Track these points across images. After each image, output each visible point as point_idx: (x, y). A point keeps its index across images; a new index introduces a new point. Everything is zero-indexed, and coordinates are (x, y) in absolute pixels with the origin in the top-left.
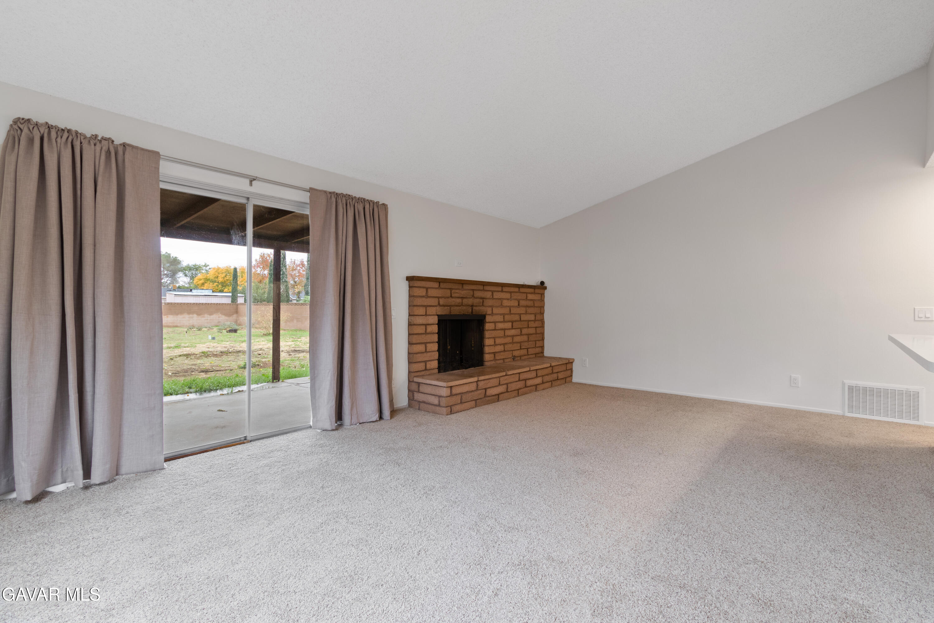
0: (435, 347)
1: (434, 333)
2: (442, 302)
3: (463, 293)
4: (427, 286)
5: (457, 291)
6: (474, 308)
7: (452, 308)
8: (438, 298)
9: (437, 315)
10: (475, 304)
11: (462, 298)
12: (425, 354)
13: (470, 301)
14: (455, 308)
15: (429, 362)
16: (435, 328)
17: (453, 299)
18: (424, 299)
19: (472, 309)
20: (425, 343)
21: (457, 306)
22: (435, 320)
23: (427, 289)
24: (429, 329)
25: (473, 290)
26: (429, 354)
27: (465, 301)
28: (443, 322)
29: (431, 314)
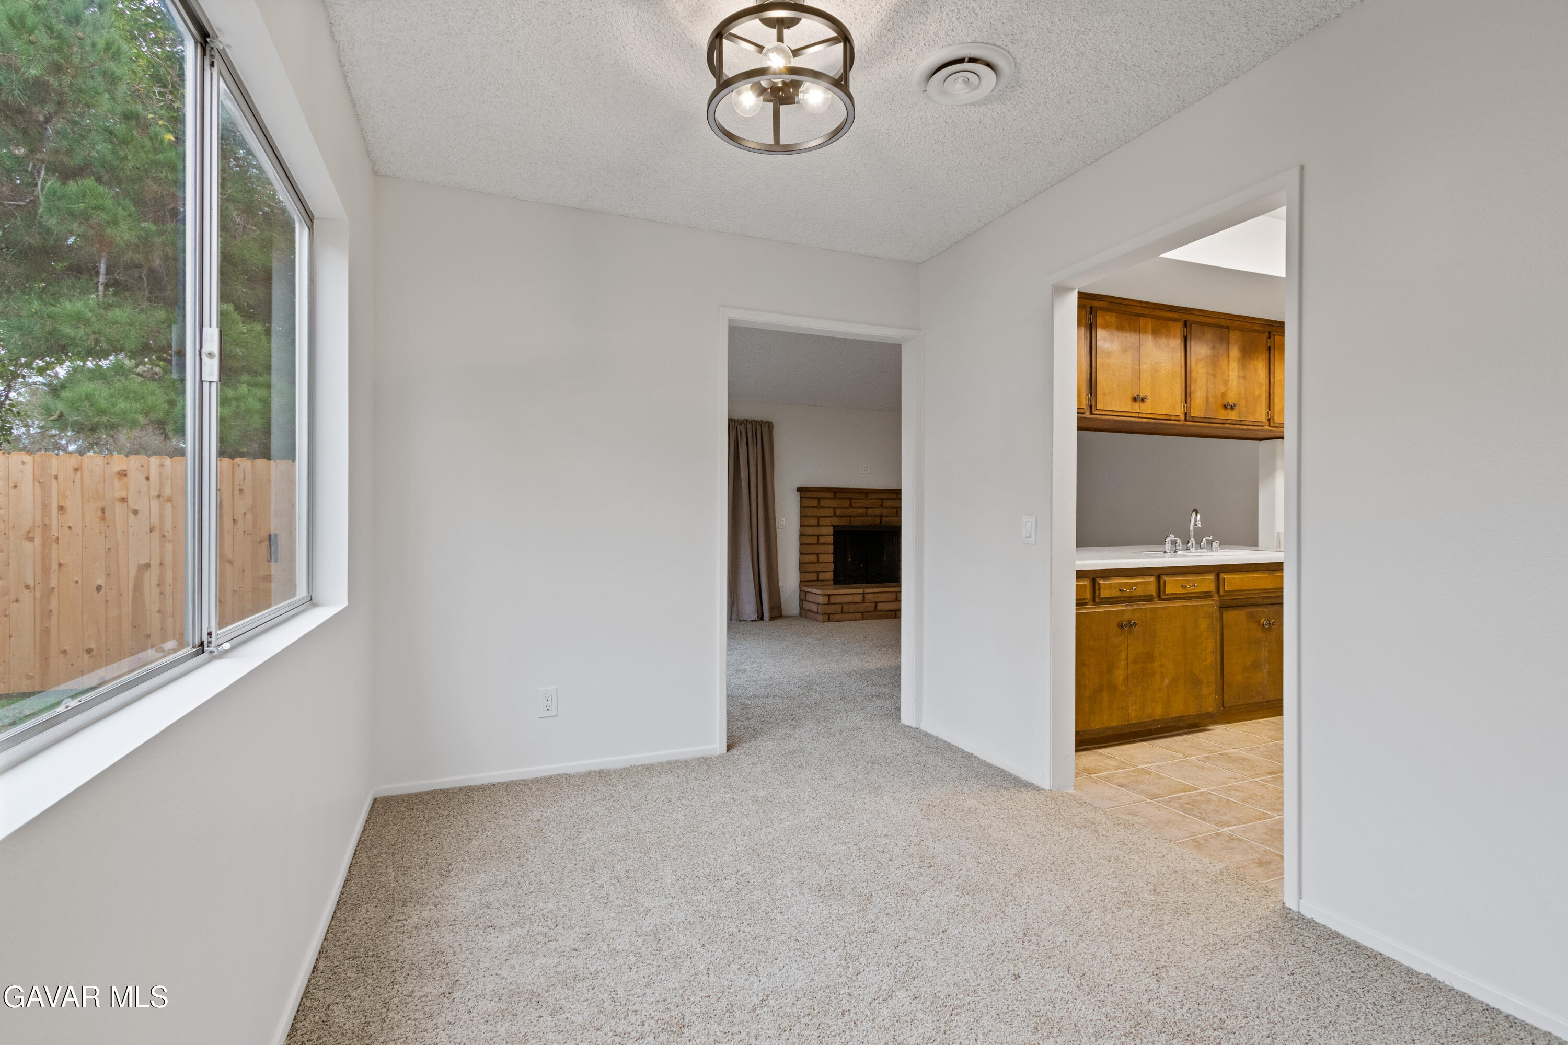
0: (831, 558)
1: (828, 544)
2: (838, 512)
3: (867, 503)
4: (819, 497)
5: (859, 501)
6: (884, 519)
7: (853, 519)
8: (834, 508)
9: (833, 526)
10: (884, 515)
11: (867, 508)
12: (817, 565)
13: (877, 512)
14: (857, 518)
15: (822, 573)
16: (830, 539)
17: (854, 510)
18: (815, 510)
19: (881, 520)
20: (818, 554)
21: (858, 516)
22: (830, 530)
23: (819, 499)
24: (822, 540)
25: (882, 499)
26: (821, 565)
27: (870, 511)
28: (839, 533)
29: (824, 524)
